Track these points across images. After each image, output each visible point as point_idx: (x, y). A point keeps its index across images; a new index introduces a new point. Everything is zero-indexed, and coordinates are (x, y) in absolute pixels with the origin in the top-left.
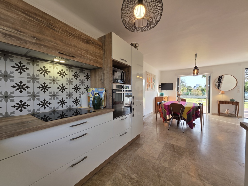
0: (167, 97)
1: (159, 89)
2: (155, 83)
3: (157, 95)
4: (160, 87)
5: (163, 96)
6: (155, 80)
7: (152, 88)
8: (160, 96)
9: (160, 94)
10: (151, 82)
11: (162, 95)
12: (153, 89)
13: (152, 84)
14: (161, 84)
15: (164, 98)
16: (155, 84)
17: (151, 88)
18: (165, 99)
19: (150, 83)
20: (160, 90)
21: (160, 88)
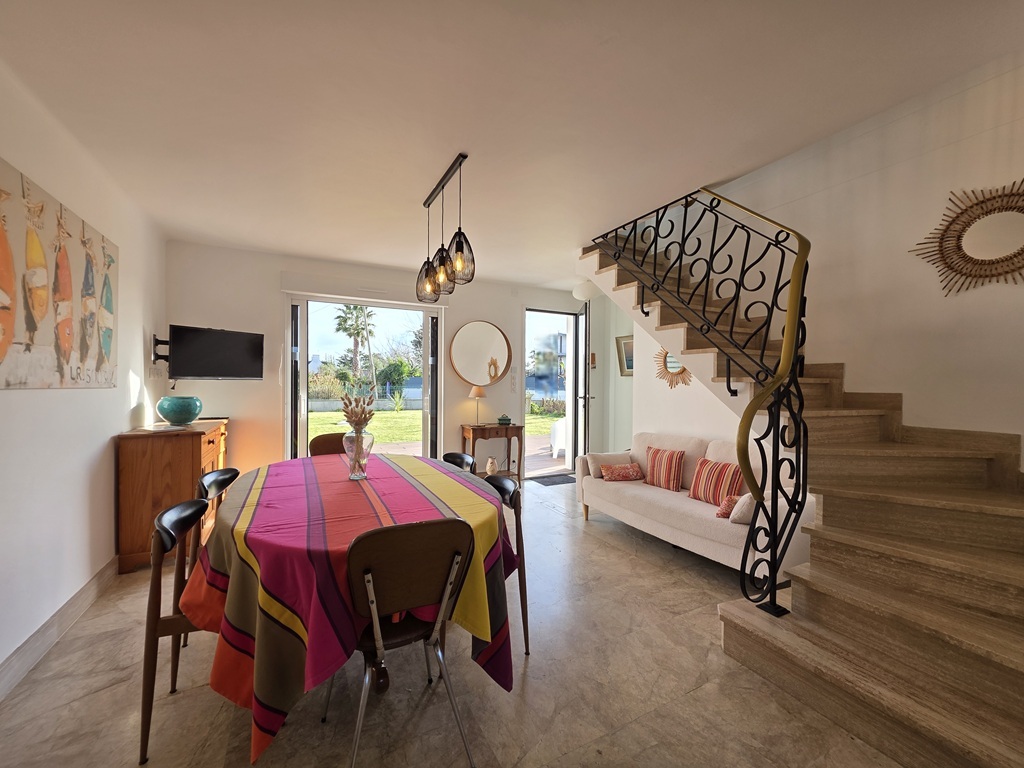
0: (223, 430)
1: (150, 371)
2: (109, 307)
3: (137, 413)
4: (164, 350)
5: (196, 424)
6: (106, 283)
7: (75, 355)
8: (166, 425)
9: (161, 409)
10: (58, 288)
11: (182, 412)
12: (91, 363)
13: (72, 309)
14: (176, 331)
15: (204, 439)
16: (105, 319)
17: (61, 352)
18: (210, 442)
19: (44, 295)
20: (157, 373)
21: (163, 365)
